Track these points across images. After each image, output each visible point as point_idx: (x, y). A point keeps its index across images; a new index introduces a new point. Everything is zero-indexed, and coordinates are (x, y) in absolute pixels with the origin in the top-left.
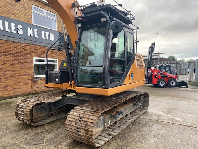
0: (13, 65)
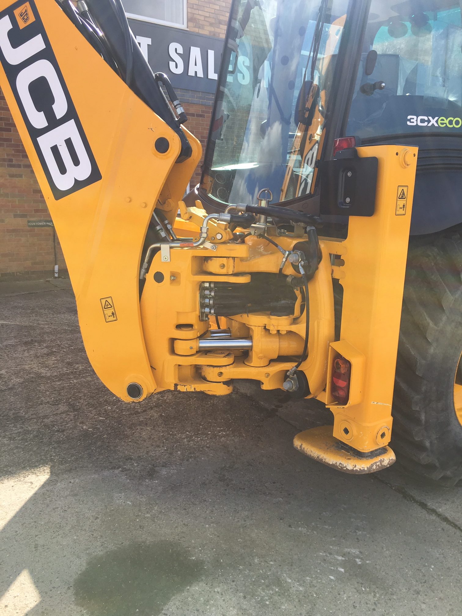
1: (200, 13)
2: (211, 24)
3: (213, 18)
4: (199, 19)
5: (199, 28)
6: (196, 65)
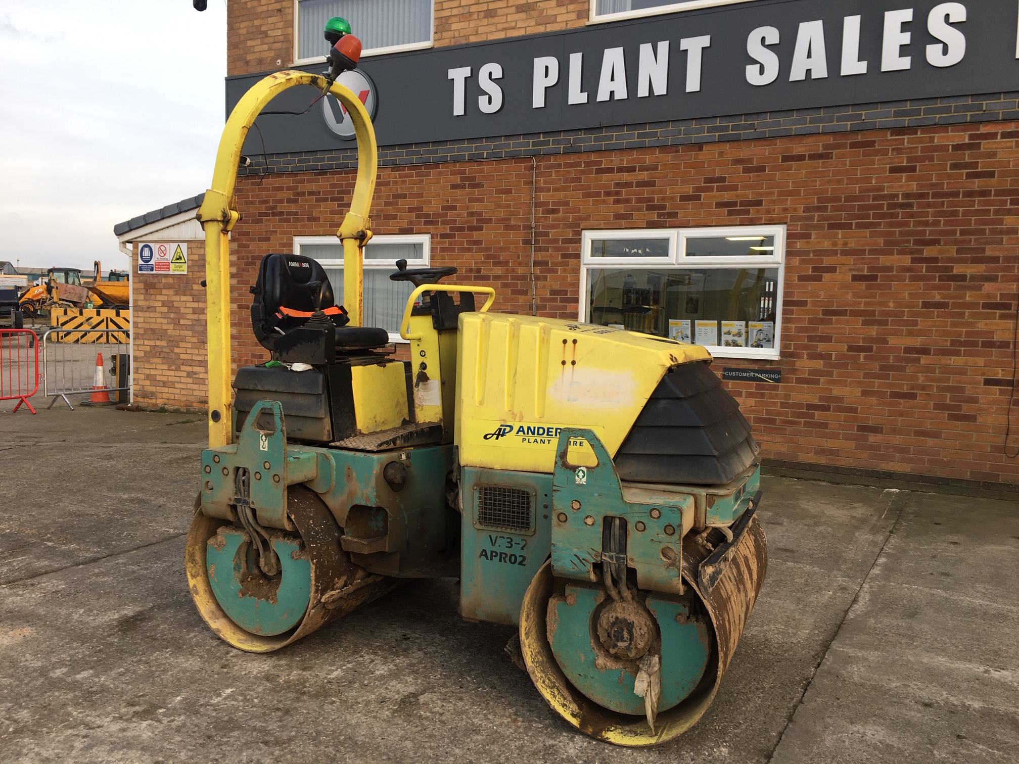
0: (874, 278)
6: (809, 56)
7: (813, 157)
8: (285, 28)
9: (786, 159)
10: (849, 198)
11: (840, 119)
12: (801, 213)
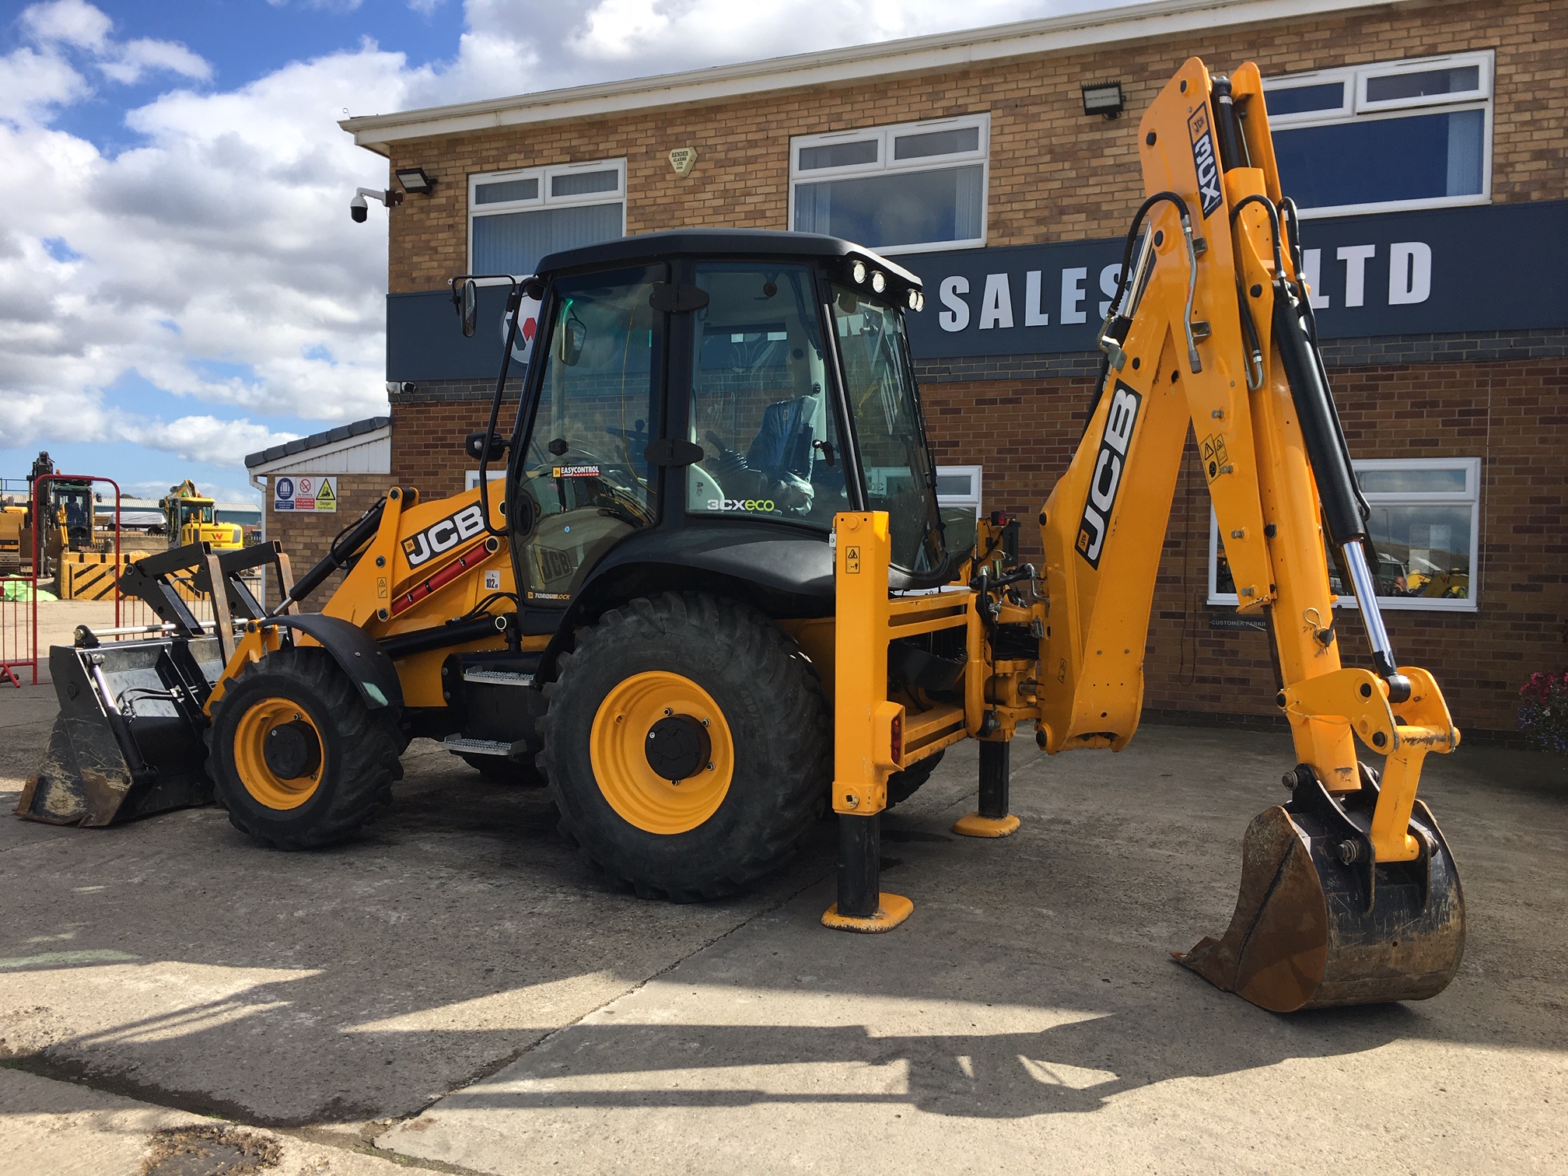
1: (1015, 206)
2: (1040, 221)
3: (1047, 207)
4: (1011, 220)
5: (1013, 235)
6: (997, 306)
7: (1005, 401)
8: (457, 245)
9: (979, 402)
10: (1037, 442)
11: (1027, 366)
12: (996, 455)
